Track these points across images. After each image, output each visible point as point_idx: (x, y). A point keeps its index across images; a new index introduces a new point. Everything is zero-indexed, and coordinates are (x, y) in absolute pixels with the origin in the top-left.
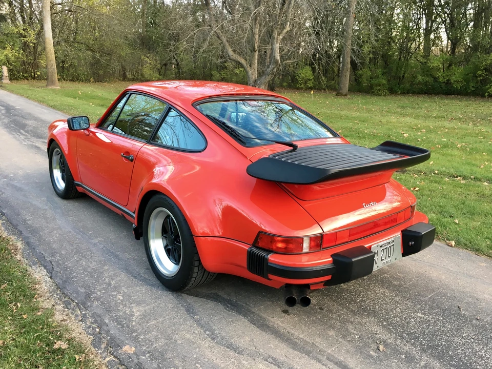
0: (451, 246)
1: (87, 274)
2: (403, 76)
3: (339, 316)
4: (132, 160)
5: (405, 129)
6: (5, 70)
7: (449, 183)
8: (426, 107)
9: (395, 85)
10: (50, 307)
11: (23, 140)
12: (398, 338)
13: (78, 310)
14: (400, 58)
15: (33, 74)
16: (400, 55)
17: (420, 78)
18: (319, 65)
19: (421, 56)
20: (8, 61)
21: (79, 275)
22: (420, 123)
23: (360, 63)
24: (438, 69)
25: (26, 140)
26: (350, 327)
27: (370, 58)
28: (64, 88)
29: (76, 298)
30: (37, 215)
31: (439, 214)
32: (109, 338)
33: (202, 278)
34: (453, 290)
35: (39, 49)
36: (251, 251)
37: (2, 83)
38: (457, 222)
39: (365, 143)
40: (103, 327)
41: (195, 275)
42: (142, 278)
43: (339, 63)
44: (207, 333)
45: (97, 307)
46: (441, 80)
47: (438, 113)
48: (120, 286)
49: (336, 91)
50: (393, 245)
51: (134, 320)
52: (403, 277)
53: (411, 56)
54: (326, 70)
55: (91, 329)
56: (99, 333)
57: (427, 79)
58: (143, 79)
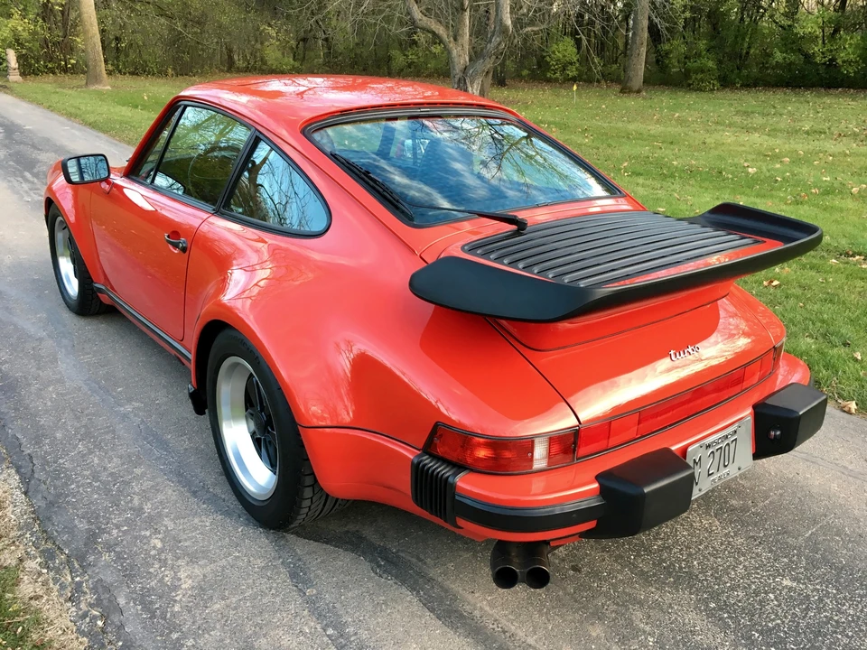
0: (849, 412)
1: (98, 487)
2: (747, 53)
3: (614, 586)
4: (184, 250)
5: (750, 157)
6: (12, 56)
7: (838, 270)
8: (789, 112)
9: (732, 71)
10: (14, 563)
11: (27, 192)
12: (741, 644)
13: (68, 573)
14: (742, 19)
15: (63, 63)
16: (742, 14)
17: (779, 56)
18: (589, 36)
19: (782, 14)
20: (17, 41)
21: (81, 489)
22: (779, 144)
23: (667, 28)
24: (812, 39)
25: (31, 193)
26: (638, 615)
27: (686, 19)
28: (117, 87)
29: (67, 544)
30: (23, 351)
31: (821, 340)
32: (120, 644)
33: (324, 505)
34: (857, 520)
35: (73, 15)
36: (419, 463)
37: (8, 81)
38: (859, 358)
39: (673, 187)
40: (112, 617)
41: (306, 503)
42: (208, 496)
43: (627, 30)
44: (330, 631)
45: (107, 566)
46: (818, 59)
47: (812, 123)
48: (160, 515)
49: (620, 84)
50: (736, 440)
51: (178, 598)
52: (751, 489)
53: (763, 14)
54: (602, 44)
55: (88, 620)
56: (103, 631)
57: (792, 57)
58: (264, 67)
